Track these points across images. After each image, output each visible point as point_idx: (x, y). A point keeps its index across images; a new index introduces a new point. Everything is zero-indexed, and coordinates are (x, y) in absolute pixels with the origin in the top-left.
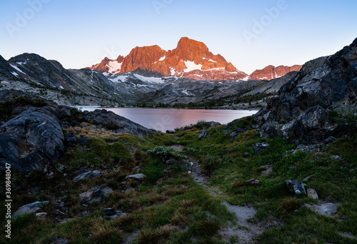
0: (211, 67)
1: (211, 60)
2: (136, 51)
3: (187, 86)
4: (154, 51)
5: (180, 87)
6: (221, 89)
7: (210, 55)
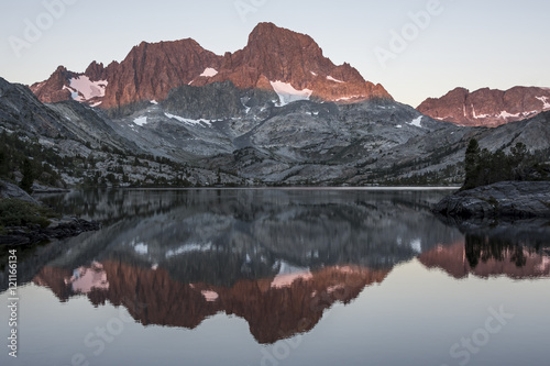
0: (334, 93)
1: (329, 78)
2: (142, 53)
3: (289, 140)
4: (186, 54)
5: (271, 142)
6: (368, 145)
7: (326, 64)
